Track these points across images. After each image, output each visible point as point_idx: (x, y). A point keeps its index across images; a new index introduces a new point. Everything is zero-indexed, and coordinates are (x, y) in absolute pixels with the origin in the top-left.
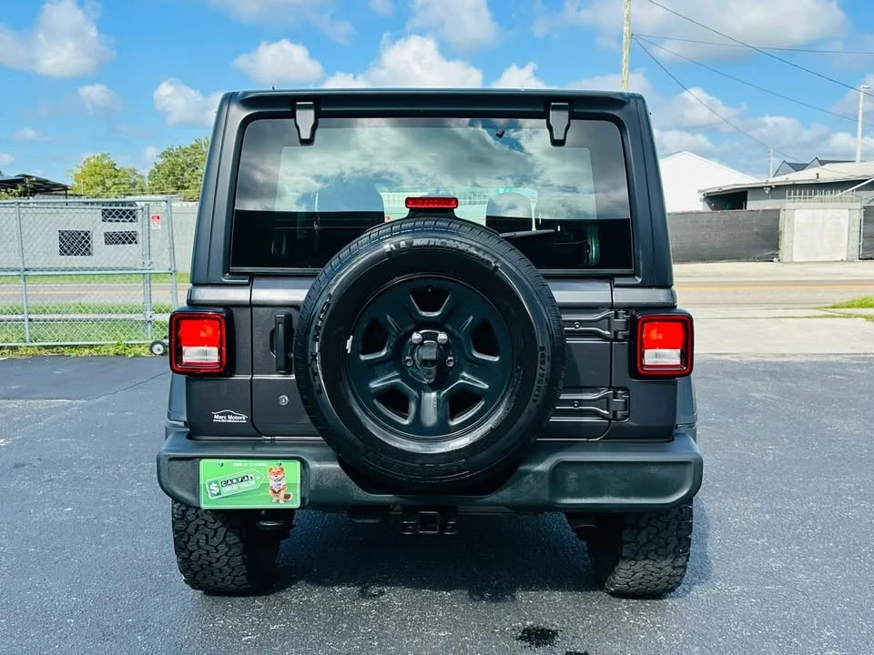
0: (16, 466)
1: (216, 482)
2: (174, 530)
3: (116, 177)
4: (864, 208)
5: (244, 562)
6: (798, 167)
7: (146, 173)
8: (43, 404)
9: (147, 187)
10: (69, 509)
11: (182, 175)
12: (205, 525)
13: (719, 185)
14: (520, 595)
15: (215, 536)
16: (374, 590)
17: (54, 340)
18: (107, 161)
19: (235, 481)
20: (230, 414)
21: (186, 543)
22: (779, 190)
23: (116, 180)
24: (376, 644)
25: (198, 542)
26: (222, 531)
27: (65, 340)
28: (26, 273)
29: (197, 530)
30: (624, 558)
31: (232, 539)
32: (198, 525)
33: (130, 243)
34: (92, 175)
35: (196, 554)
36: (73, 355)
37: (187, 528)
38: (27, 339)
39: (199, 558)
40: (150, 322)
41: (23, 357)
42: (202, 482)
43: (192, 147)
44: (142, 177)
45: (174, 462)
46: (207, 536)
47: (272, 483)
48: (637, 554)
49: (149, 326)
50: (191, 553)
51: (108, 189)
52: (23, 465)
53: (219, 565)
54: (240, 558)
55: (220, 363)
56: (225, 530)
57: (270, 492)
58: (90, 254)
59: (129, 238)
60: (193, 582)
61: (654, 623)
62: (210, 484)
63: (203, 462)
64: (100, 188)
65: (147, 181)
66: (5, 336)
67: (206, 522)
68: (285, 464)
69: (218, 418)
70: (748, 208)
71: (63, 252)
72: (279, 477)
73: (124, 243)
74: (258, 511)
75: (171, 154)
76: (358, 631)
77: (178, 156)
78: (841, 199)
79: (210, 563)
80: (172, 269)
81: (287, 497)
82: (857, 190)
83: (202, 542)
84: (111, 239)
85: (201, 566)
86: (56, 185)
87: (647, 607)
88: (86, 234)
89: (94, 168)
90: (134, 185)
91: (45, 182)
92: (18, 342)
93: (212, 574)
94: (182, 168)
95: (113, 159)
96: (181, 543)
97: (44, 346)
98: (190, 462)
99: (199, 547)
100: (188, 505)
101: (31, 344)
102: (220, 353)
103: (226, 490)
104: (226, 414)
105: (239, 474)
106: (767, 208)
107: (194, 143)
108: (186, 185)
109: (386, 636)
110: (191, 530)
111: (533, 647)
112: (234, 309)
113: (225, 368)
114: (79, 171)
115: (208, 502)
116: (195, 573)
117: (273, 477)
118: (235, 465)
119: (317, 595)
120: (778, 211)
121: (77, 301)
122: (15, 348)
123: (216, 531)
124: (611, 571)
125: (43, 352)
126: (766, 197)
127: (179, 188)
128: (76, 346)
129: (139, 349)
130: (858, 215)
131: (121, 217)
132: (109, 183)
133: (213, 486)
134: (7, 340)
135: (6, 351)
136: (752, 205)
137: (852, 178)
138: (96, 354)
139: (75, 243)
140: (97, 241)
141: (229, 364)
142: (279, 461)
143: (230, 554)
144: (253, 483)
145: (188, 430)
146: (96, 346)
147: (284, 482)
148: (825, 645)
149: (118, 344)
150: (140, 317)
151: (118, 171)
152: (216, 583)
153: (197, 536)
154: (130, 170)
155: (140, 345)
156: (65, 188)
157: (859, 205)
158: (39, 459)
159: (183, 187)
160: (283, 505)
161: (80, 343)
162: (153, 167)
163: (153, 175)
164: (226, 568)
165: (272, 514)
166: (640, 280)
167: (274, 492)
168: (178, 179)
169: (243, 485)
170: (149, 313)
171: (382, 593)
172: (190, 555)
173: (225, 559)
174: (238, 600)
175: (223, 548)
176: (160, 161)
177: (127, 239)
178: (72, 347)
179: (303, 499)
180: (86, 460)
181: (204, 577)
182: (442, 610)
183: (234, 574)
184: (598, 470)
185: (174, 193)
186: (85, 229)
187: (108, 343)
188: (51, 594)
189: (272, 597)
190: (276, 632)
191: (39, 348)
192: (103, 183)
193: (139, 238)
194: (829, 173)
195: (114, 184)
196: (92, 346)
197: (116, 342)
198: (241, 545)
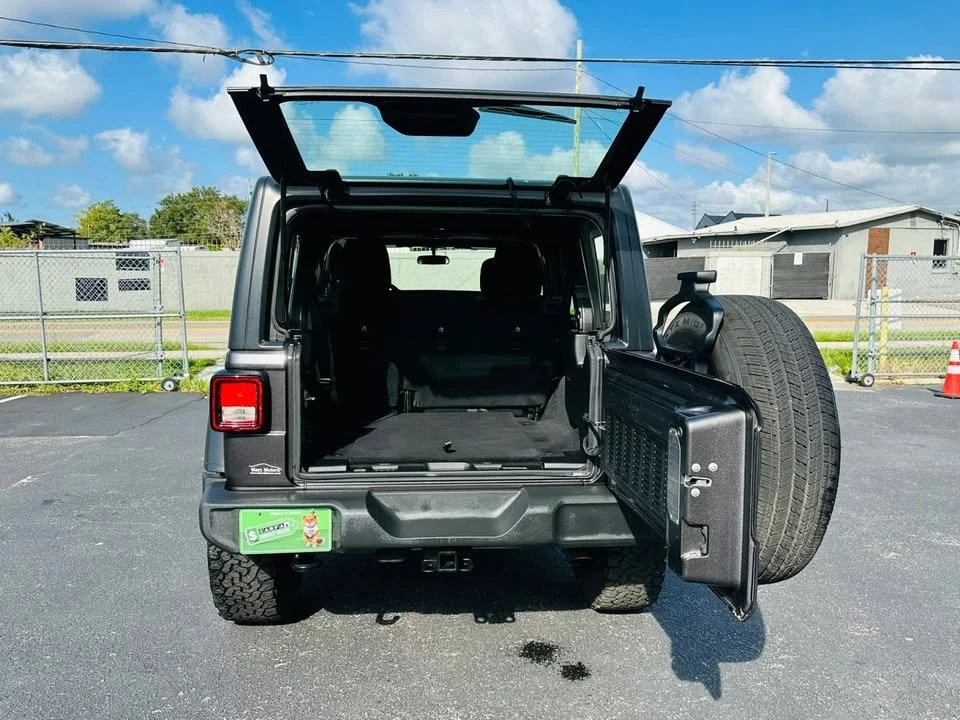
0: (46, 502)
1: (254, 530)
2: (210, 569)
3: (119, 221)
4: (775, 256)
5: (274, 596)
6: (718, 220)
7: (148, 219)
8: (65, 440)
9: (148, 231)
10: (100, 544)
11: (181, 220)
12: (239, 564)
13: (654, 236)
14: (517, 615)
15: (248, 573)
16: (389, 616)
17: (71, 377)
18: (111, 207)
19: (271, 529)
20: (266, 467)
21: (221, 581)
22: (704, 241)
23: (120, 225)
24: (396, 666)
25: (232, 579)
26: (255, 569)
27: (82, 378)
28: (44, 317)
29: (231, 569)
30: (610, 581)
31: (264, 576)
32: (232, 565)
33: (143, 289)
34: (96, 220)
35: (231, 590)
36: (90, 392)
37: (222, 568)
38: (46, 377)
39: (233, 594)
40: (161, 361)
41: (42, 395)
42: (241, 531)
43: (190, 195)
44: (144, 222)
45: (216, 513)
46: (240, 574)
47: (306, 530)
48: (620, 577)
49: (160, 364)
50: (226, 589)
51: (112, 233)
52: (53, 501)
53: (251, 599)
54: (271, 592)
55: (257, 421)
56: (257, 568)
57: (304, 538)
58: (105, 299)
59: (143, 285)
60: (227, 614)
61: (634, 635)
62: (249, 532)
63: (242, 511)
64: (105, 232)
65: (148, 226)
66: (24, 374)
67: (240, 561)
68: (318, 512)
69: (255, 470)
70: (678, 256)
71: (80, 297)
72: (312, 524)
73: (137, 289)
74: (292, 555)
75: (170, 202)
76: (378, 654)
77: (177, 203)
78: (754, 249)
79: (243, 598)
80: (182, 313)
81: (319, 541)
82: (768, 240)
83: (236, 581)
84: (125, 286)
85: (235, 601)
86: (65, 230)
87: (627, 621)
88: (101, 281)
89: (98, 214)
90: (136, 229)
91: (54, 227)
92: (37, 379)
93: (245, 607)
94: (182, 215)
95: (117, 205)
96: (217, 581)
97: (62, 384)
98: (229, 513)
99: (233, 584)
100: (223, 549)
101: (49, 382)
102: (257, 411)
103: (264, 537)
104: (262, 467)
105: (276, 522)
106: (695, 256)
107: (191, 191)
108: (185, 229)
109: (405, 658)
110: (226, 569)
111: (535, 662)
112: (269, 372)
113: (262, 426)
114: (85, 216)
115: (247, 547)
116: (229, 607)
117: (308, 524)
118: (272, 514)
119: (339, 620)
120: (703, 258)
121: (90, 338)
122: (32, 386)
123: (249, 570)
124: (599, 593)
125: (61, 389)
126: (693, 246)
127: (178, 232)
128: (92, 384)
129: (151, 386)
130: (770, 262)
131: (134, 266)
132: (113, 227)
133: (252, 534)
134: (26, 379)
135: (26, 389)
136: (681, 253)
137: (764, 231)
138: (111, 390)
139: (91, 289)
140: (112, 287)
141: (264, 424)
142: (312, 510)
143: (261, 590)
144: (288, 530)
145: (225, 480)
146: (112, 383)
147: (316, 529)
148: (778, 650)
149: (132, 382)
150: (152, 356)
151: (121, 216)
152: (248, 615)
153: (232, 574)
154: (133, 216)
155: (152, 382)
156: (73, 233)
157: (770, 254)
158: (67, 495)
159: (181, 231)
160: (315, 549)
161: (97, 380)
162: (154, 213)
163: (154, 220)
164: (258, 601)
165: (306, 557)
166: (627, 345)
167: (308, 537)
168: (177, 224)
169: (279, 532)
170: (160, 352)
171: (397, 618)
172: (225, 591)
173: (258, 593)
174: (268, 629)
175: (255, 584)
176: (160, 208)
177: (140, 285)
178: (88, 384)
179: (334, 543)
180: (113, 495)
181: (238, 610)
182: (452, 632)
183: (266, 606)
184: (594, 511)
185: (174, 237)
186: (101, 277)
187: (123, 380)
188: (91, 628)
189: (297, 625)
190: (304, 660)
191: (57, 385)
192: (107, 227)
193: (151, 285)
194: (745, 226)
195: (117, 228)
196: (107, 384)
197: (129, 379)
198: (272, 581)
